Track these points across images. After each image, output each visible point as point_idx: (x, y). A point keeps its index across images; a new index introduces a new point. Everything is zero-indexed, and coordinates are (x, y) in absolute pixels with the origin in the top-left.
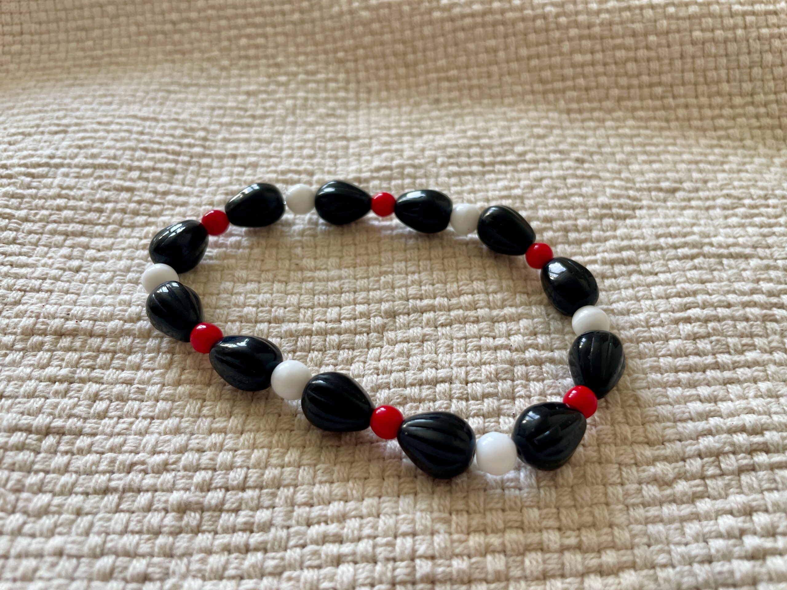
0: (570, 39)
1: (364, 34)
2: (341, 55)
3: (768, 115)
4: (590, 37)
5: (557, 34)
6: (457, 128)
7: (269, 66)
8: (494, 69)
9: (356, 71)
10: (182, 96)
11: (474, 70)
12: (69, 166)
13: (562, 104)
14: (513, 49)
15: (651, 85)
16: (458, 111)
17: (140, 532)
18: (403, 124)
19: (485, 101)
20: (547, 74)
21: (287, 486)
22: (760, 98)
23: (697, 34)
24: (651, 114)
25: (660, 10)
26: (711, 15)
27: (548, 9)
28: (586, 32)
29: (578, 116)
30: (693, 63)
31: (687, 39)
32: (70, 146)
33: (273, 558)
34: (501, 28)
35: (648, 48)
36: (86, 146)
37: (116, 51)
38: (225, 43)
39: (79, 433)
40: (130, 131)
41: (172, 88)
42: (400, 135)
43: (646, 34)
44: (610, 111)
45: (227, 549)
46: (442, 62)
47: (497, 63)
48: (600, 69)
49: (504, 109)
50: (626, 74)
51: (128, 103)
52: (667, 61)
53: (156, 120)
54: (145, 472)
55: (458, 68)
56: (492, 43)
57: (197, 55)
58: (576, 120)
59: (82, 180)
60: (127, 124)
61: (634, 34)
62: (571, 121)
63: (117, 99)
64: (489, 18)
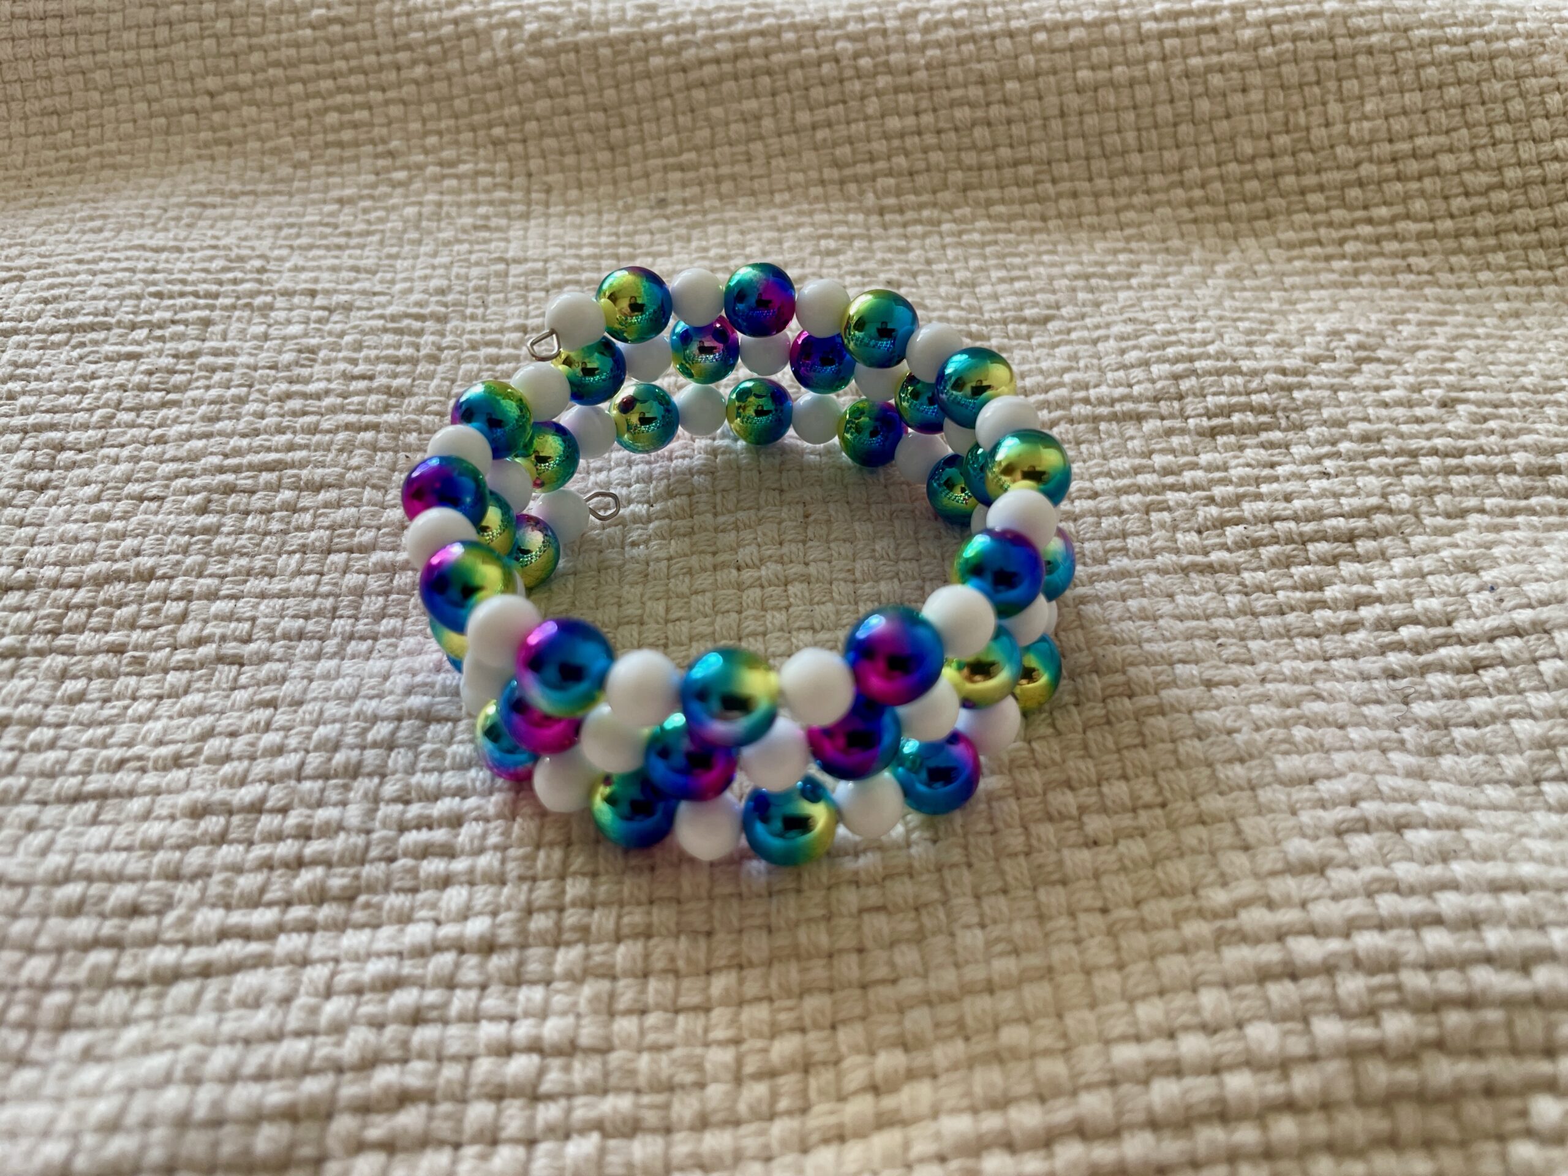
0: (878, 94)
1: (537, 97)
2: (498, 131)
3: (1208, 201)
4: (911, 89)
5: (857, 86)
6: (694, 244)
7: (377, 156)
8: (757, 147)
9: (527, 157)
10: (226, 211)
11: (723, 152)
12: (28, 331)
13: (870, 199)
14: (787, 113)
15: (1016, 164)
16: (698, 218)
17: (129, 849)
18: (604, 240)
19: (742, 201)
20: (844, 152)
21: (370, 775)
22: (1193, 174)
23: (1084, 74)
24: (1016, 208)
25: (1021, 39)
26: (1107, 42)
27: (840, 45)
28: (905, 80)
29: (897, 217)
30: (1081, 122)
31: (1068, 83)
32: (29, 301)
33: (343, 875)
34: (765, 80)
35: (1006, 102)
36: (55, 299)
37: (113, 146)
38: (303, 123)
39: (37, 723)
40: (133, 270)
41: (209, 200)
42: (597, 257)
43: (1002, 80)
44: (950, 207)
45: (267, 864)
46: (670, 140)
47: (761, 138)
48: (930, 139)
49: (773, 212)
50: (974, 147)
51: (132, 228)
52: (1038, 122)
53: (179, 250)
54: (143, 770)
55: (697, 149)
56: (750, 105)
57: (253, 145)
58: (894, 224)
59: (49, 352)
60: (127, 259)
61: (982, 81)
62: (885, 227)
63: (111, 223)
64: (744, 64)
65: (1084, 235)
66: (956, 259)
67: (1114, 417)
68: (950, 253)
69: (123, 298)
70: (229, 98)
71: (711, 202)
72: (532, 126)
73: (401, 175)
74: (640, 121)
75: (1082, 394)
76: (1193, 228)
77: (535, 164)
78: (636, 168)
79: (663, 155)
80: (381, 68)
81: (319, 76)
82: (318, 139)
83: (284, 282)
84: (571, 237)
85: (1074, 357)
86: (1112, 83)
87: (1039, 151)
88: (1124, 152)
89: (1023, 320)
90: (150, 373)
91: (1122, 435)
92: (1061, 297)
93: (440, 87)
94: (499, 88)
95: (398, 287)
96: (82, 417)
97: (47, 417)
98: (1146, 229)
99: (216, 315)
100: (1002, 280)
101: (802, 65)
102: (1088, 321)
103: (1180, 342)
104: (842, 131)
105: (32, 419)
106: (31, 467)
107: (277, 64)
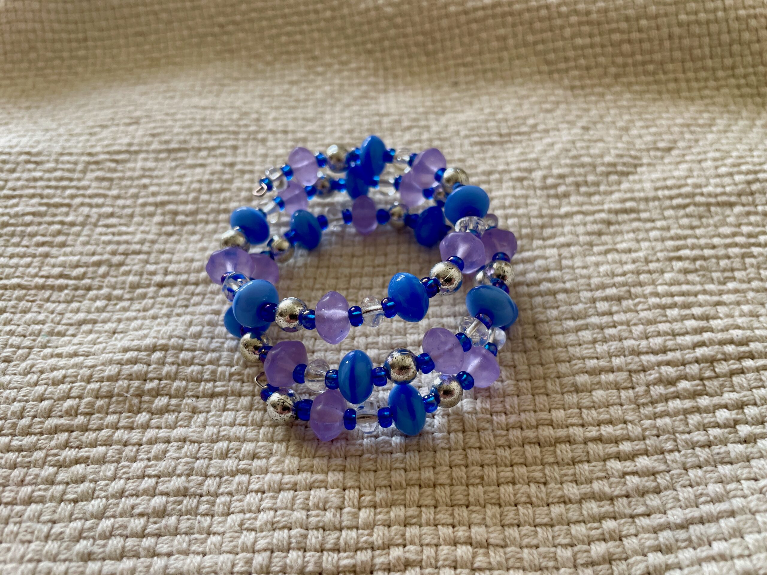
65: (682, 102)
66: (616, 115)
67: (718, 204)
68: (612, 112)
69: (192, 134)
70: (231, 28)
71: (482, 83)
72: (387, 43)
73: (320, 69)
74: (443, 40)
75: (698, 191)
76: (740, 100)
77: (389, 63)
78: (441, 65)
79: (455, 57)
80: (307, 13)
81: (275, 17)
82: (276, 50)
83: (270, 126)
84: (411, 102)
85: (691, 170)
86: (698, 23)
87: (657, 57)
88: (703, 58)
89: (658, 149)
90: (213, 174)
91: (723, 214)
92: (676, 137)
93: (339, 22)
94: (369, 23)
95: (328, 129)
96: (182, 197)
97: (166, 198)
98: (716, 100)
99: (240, 143)
100: (642, 127)
101: (529, 10)
102: (694, 150)
103: (747, 163)
104: (551, 45)
105: (159, 199)
106: (163, 224)
107: (255, 10)
